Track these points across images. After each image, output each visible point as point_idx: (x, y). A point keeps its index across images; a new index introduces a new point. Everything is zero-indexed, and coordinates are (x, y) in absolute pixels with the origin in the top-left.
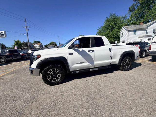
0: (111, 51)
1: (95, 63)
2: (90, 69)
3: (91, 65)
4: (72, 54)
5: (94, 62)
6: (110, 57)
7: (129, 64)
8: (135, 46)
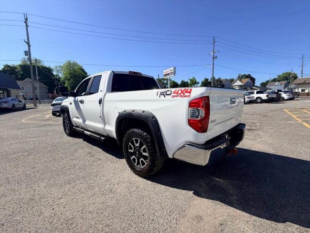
0: (102, 105)
1: (87, 123)
2: (85, 132)
3: (83, 124)
4: (71, 104)
5: (85, 121)
6: (100, 117)
7: (145, 158)
8: (172, 94)
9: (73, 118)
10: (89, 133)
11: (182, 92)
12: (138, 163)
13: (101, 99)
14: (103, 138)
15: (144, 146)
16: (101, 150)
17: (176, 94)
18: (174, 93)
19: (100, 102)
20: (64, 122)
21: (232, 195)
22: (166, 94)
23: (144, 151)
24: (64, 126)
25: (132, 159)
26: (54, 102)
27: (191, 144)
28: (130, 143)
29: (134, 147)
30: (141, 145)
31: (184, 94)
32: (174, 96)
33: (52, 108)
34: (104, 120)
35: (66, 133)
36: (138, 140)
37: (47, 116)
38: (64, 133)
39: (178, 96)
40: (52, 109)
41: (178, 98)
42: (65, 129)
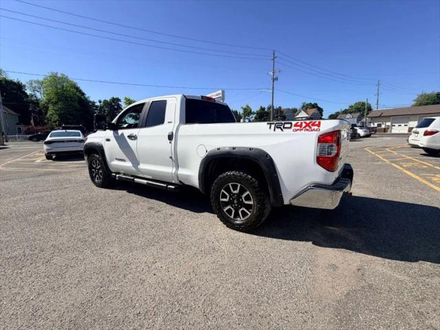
0: (173, 141)
1: (142, 166)
2: (136, 180)
3: (134, 168)
4: (108, 140)
5: (138, 164)
6: (171, 158)
7: (248, 207)
8: (293, 128)
9: (112, 160)
10: (145, 182)
11: (307, 125)
12: (237, 215)
13: (172, 133)
14: (173, 187)
15: (248, 192)
16: (165, 204)
17: (299, 128)
18: (296, 125)
19: (170, 137)
20: (91, 168)
21: (356, 242)
22: (284, 128)
23: (248, 198)
24: (91, 173)
25: (225, 210)
26: (49, 139)
27: (318, 186)
28: (223, 191)
29: (230, 194)
30: (242, 191)
31: (310, 127)
32: (297, 130)
33: (45, 147)
34: (175, 161)
35: (95, 183)
36: (237, 185)
37: (39, 161)
38: (92, 184)
39: (302, 130)
40: (47, 150)
41: (303, 132)
42: (93, 178)
